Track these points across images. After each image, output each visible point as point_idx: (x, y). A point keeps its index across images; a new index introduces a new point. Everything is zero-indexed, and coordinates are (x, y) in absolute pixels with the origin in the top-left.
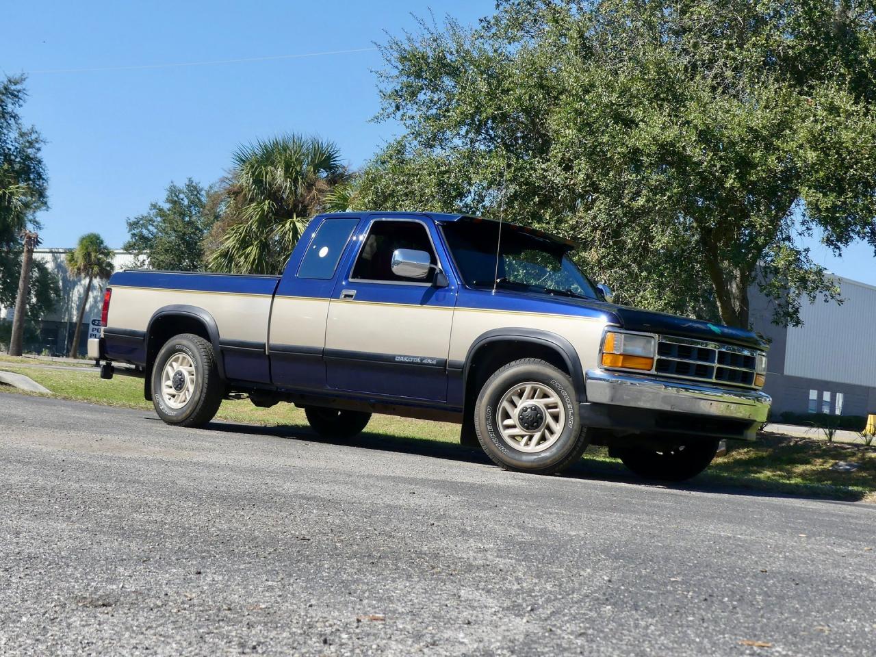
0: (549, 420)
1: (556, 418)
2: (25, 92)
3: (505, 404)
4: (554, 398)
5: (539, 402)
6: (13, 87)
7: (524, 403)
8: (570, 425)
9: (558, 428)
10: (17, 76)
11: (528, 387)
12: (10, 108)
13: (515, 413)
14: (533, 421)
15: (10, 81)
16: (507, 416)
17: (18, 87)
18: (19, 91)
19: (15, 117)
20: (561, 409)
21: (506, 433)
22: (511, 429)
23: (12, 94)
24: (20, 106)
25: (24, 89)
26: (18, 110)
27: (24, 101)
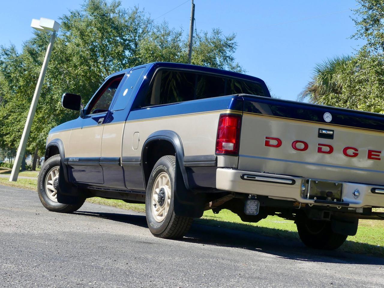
2: (236, 44)
6: (229, 42)
10: (231, 35)
12: (228, 53)
15: (227, 39)
17: (232, 42)
18: (233, 44)
19: (232, 59)
23: (229, 46)
24: (234, 52)
25: (235, 43)
26: (233, 55)
27: (235, 49)
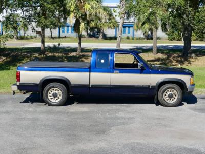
0: (174, 96)
1: (175, 95)
3: (165, 93)
4: (175, 92)
5: (172, 93)
7: (169, 93)
8: (179, 97)
9: (176, 97)
11: (170, 90)
13: (167, 95)
14: (171, 96)
16: (165, 95)
20: (177, 94)
21: (165, 99)
22: (166, 98)
